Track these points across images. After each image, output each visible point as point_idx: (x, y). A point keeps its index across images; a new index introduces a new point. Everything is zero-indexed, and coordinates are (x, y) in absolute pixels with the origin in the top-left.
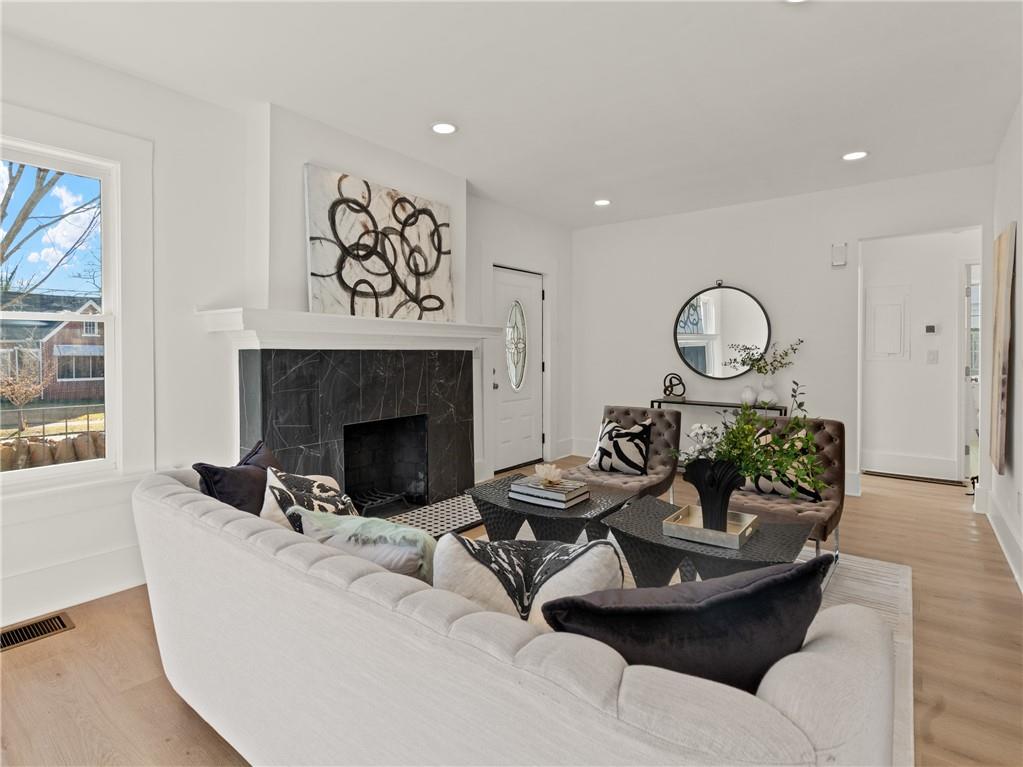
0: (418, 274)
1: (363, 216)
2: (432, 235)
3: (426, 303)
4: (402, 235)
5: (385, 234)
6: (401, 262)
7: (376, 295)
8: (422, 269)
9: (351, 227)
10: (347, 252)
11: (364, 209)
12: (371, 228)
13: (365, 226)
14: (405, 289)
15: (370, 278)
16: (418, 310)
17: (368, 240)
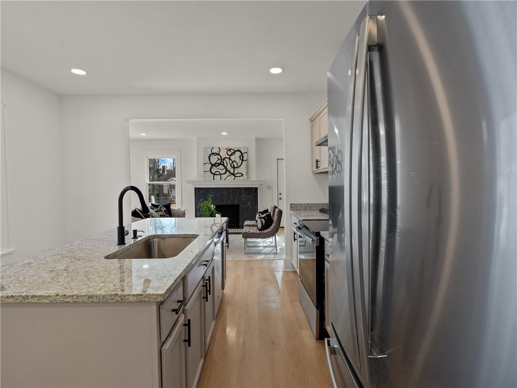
0: (234, 168)
1: (218, 156)
2: (240, 156)
3: (236, 175)
4: (230, 159)
5: (224, 159)
6: (229, 165)
7: (221, 174)
8: (236, 166)
9: (214, 159)
10: (213, 165)
11: (218, 154)
12: (220, 158)
13: (218, 158)
14: (230, 172)
15: (219, 171)
16: (234, 177)
17: (219, 162)
